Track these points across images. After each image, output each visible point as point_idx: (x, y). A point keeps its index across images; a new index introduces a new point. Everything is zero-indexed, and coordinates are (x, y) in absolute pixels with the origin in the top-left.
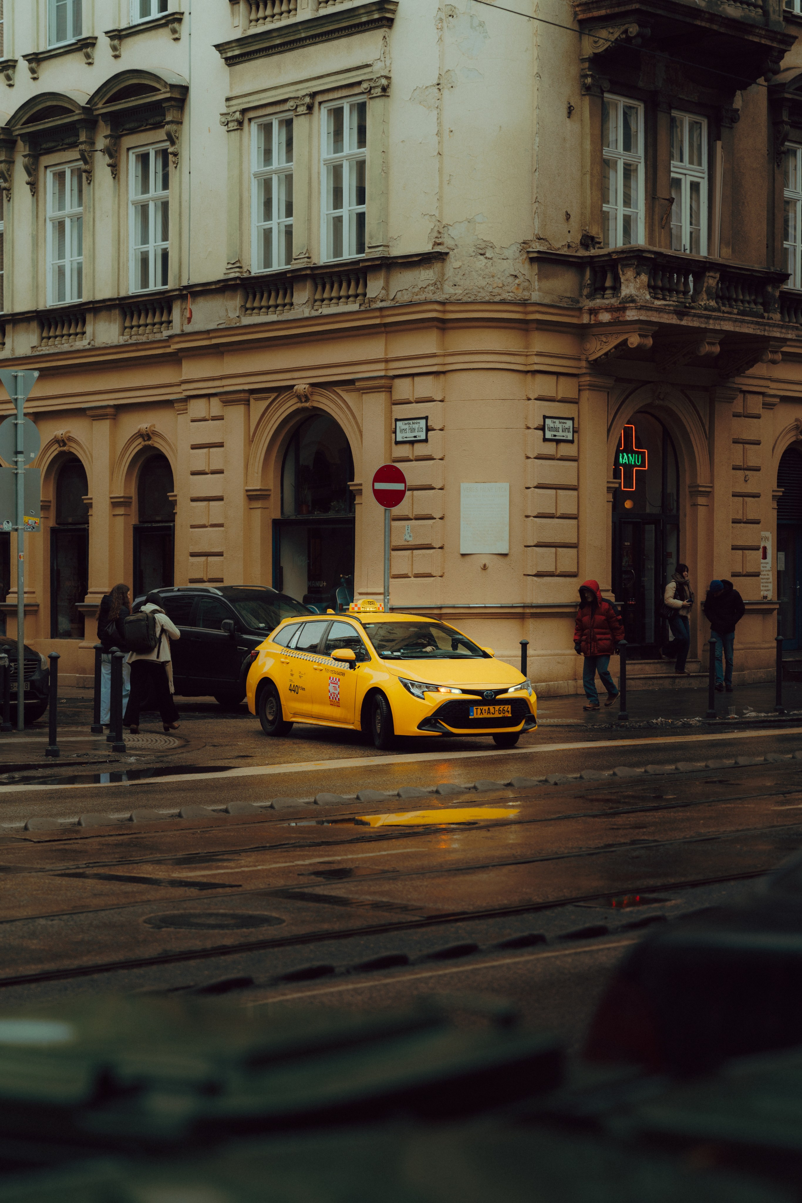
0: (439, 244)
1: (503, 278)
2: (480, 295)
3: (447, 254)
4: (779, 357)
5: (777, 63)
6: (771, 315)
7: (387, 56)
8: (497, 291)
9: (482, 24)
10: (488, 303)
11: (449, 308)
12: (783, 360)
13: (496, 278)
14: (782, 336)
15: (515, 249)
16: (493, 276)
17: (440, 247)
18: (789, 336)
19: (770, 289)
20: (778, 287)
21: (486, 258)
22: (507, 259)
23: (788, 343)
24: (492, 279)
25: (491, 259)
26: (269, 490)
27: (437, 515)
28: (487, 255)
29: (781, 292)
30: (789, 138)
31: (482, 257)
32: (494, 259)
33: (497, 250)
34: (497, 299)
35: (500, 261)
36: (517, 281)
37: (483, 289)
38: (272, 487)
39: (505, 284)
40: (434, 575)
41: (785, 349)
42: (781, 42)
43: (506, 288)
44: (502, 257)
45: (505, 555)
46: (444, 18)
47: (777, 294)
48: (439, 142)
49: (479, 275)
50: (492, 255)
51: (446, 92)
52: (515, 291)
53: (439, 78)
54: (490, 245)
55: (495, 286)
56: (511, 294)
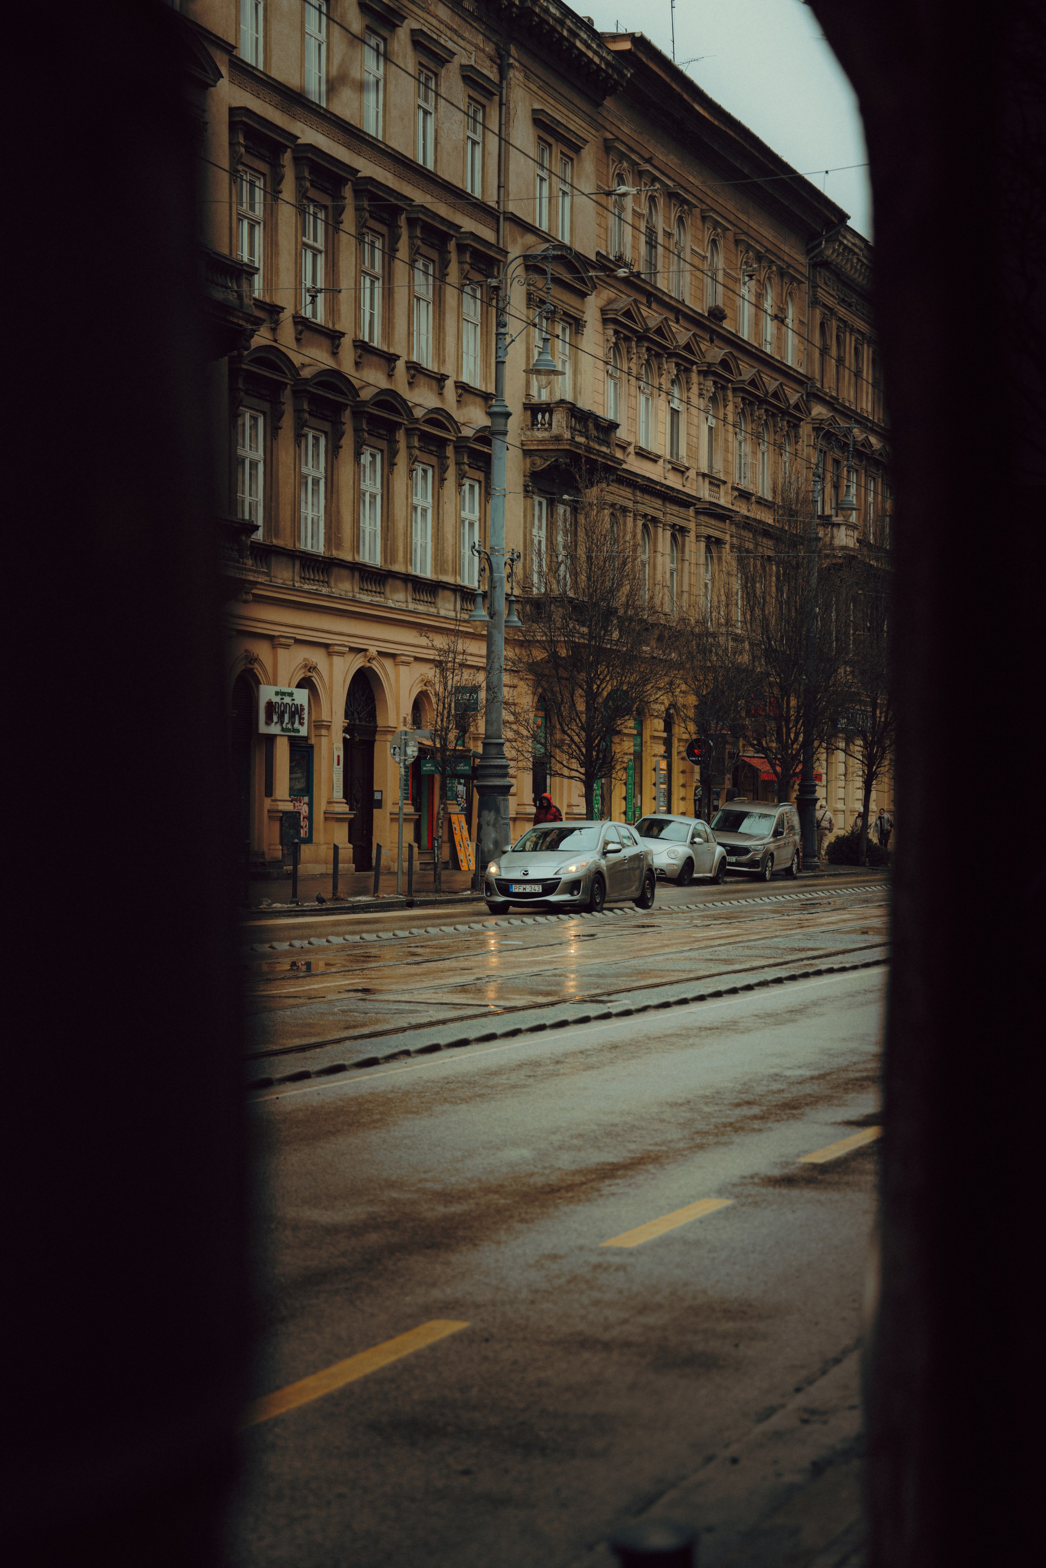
4: (250, 597)
5: (248, 341)
6: (245, 561)
12: (254, 601)
14: (255, 579)
18: (260, 580)
19: (244, 538)
20: (250, 537)
23: (258, 586)
29: (252, 542)
30: (244, 403)
41: (255, 591)
42: (253, 324)
47: (249, 543)
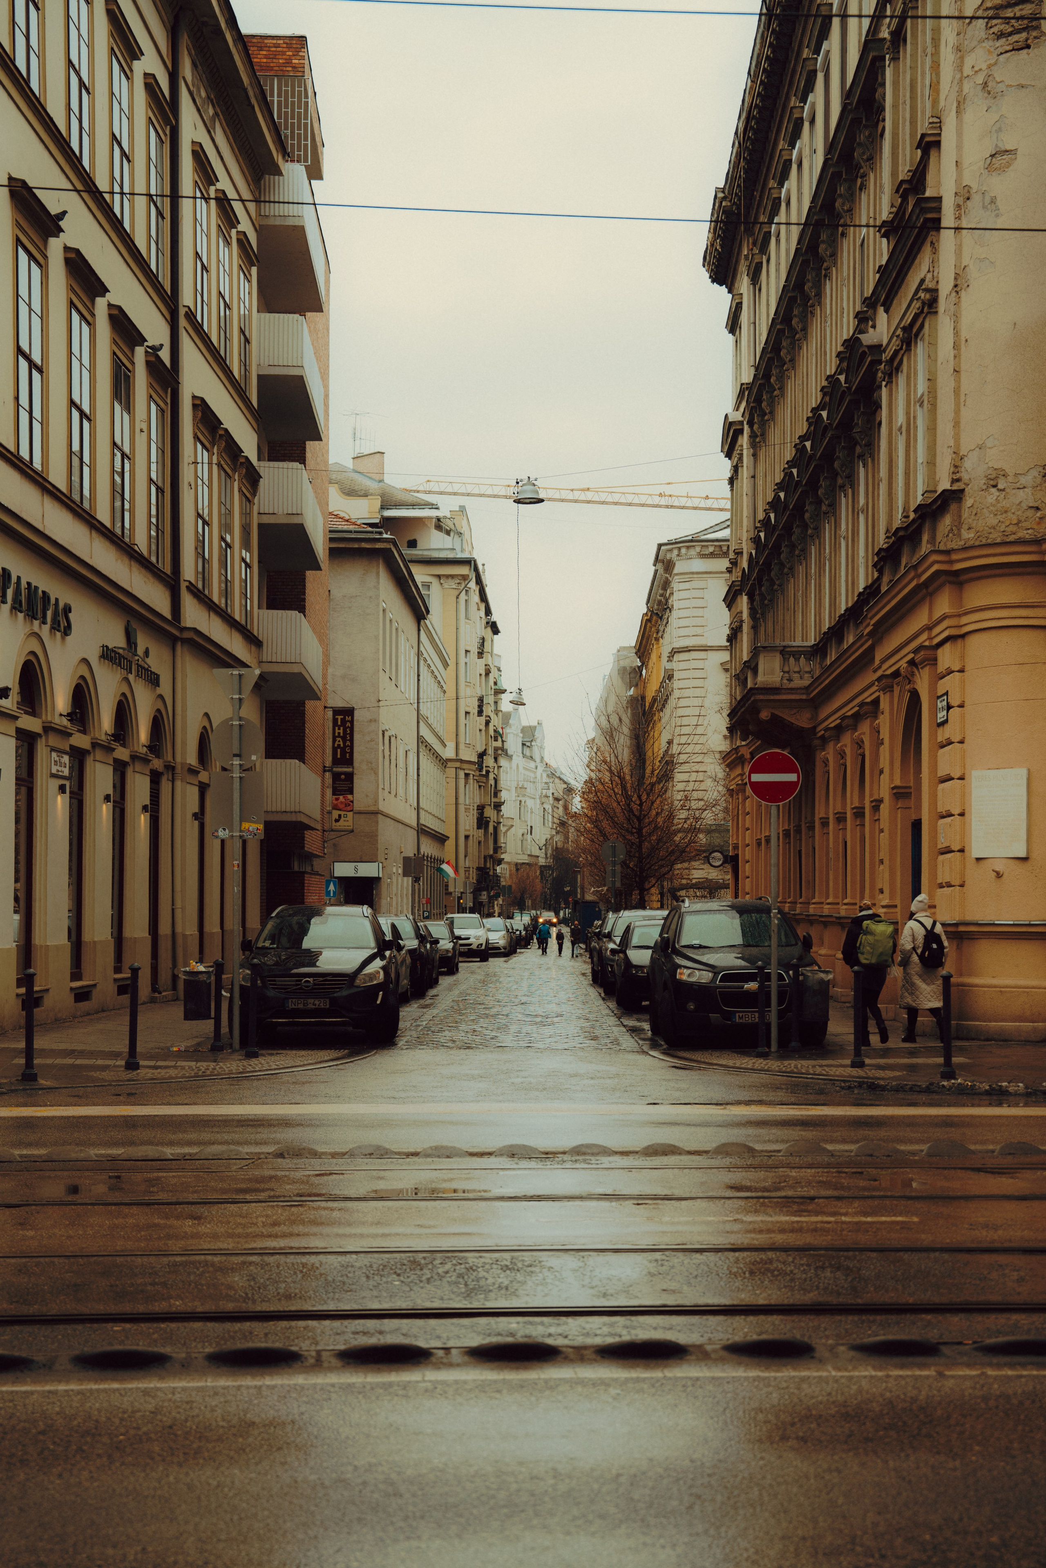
0: (958, 480)
1: (1019, 513)
2: (991, 536)
3: (962, 491)
7: (936, 265)
8: (1013, 528)
9: (993, 201)
10: (1004, 544)
11: (954, 557)
13: (1009, 514)
15: (1036, 474)
16: (1006, 512)
17: (958, 484)
21: (999, 490)
22: (1024, 487)
24: (1004, 515)
25: (1003, 490)
26: (910, 787)
27: (956, 811)
28: (1000, 486)
31: (993, 490)
32: (1008, 490)
33: (1010, 479)
34: (1012, 538)
35: (1014, 491)
36: (1039, 514)
37: (994, 528)
38: (912, 784)
39: (1023, 519)
40: (953, 884)
43: (1024, 524)
44: (1018, 485)
45: (1025, 859)
46: (961, 203)
48: (955, 357)
49: (990, 512)
50: (1005, 485)
51: (963, 294)
52: (1035, 527)
53: (956, 279)
54: (1002, 473)
55: (1007, 523)
56: (1029, 531)
